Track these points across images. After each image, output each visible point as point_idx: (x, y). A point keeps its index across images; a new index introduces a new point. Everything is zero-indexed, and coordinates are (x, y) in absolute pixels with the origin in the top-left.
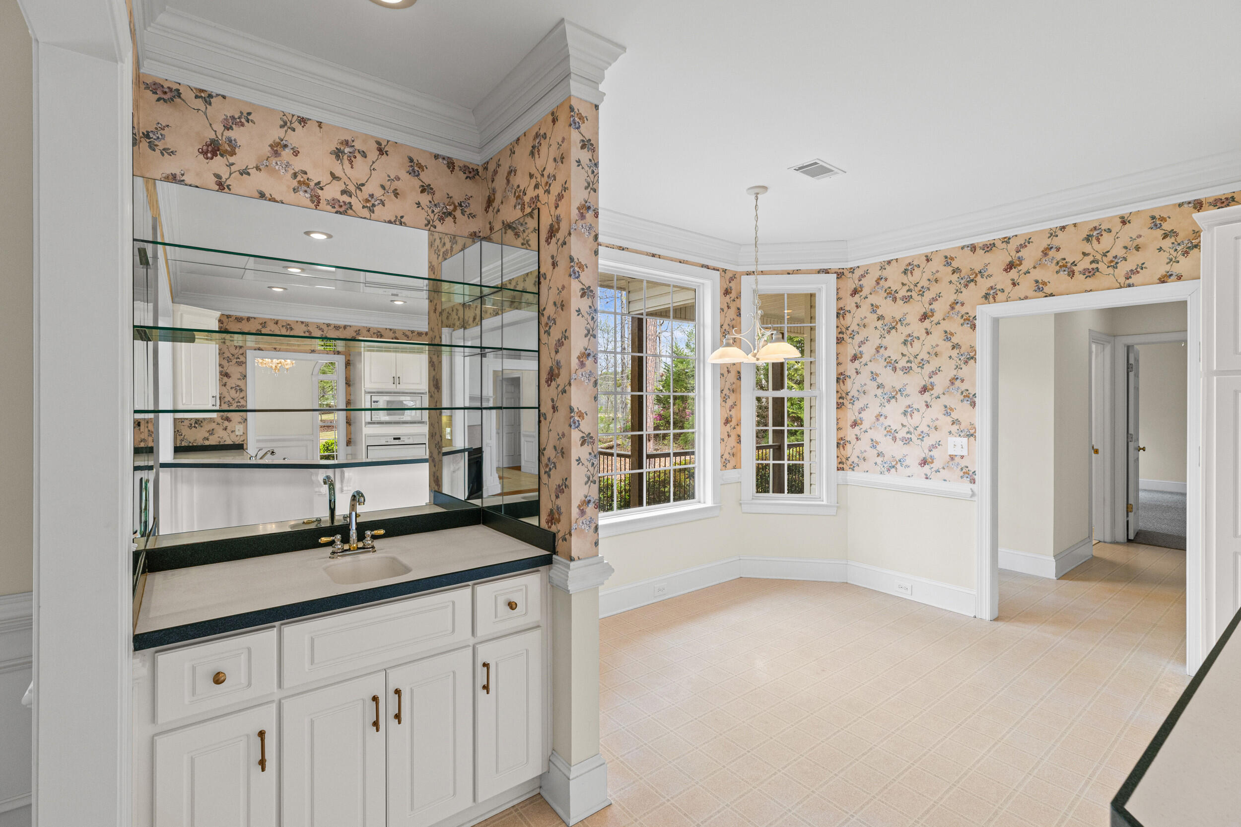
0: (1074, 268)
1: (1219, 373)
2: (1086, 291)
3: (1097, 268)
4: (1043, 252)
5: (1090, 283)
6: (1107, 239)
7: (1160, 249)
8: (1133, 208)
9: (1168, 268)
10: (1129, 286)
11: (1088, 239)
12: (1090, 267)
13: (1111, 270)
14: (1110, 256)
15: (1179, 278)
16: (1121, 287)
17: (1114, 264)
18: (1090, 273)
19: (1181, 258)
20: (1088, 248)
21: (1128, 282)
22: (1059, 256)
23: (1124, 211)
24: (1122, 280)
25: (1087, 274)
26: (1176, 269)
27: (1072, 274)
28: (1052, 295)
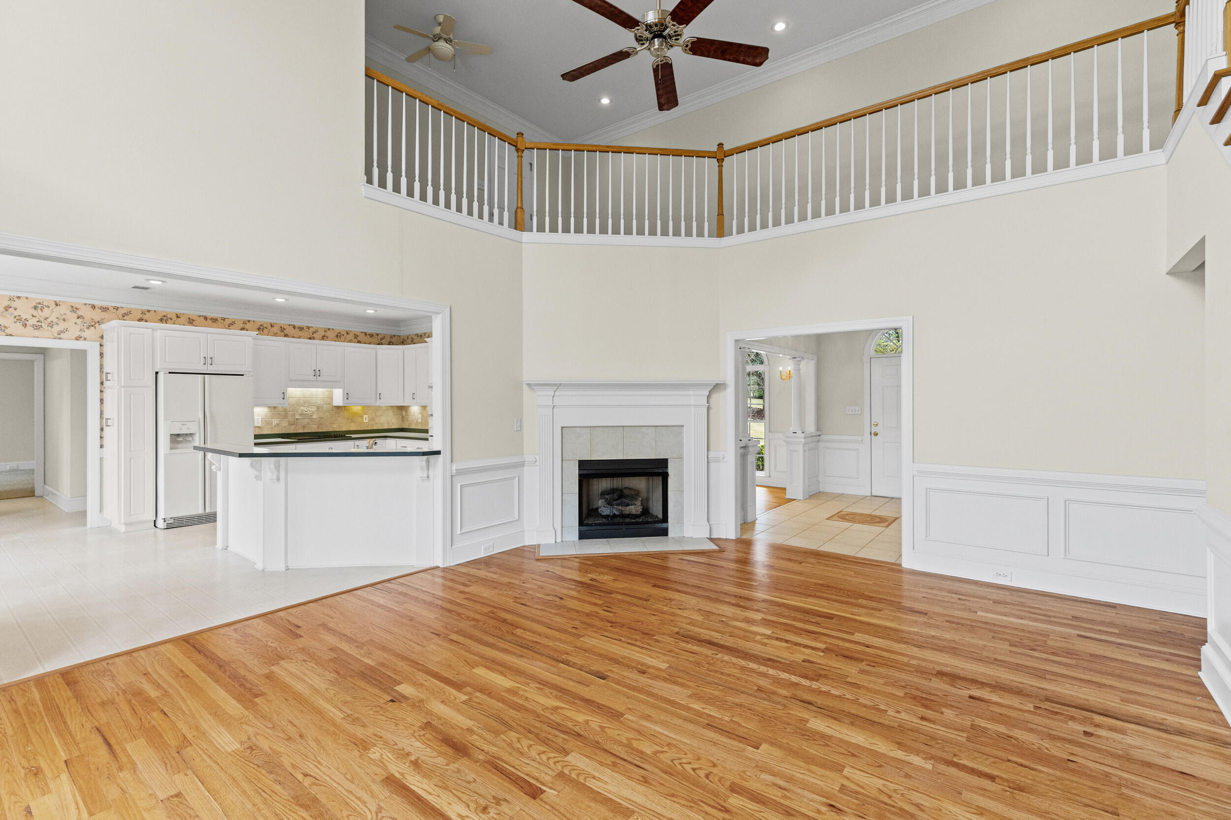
0: (27, 322)
1: (123, 387)
2: (34, 337)
3: (41, 326)
4: (5, 308)
5: (37, 333)
6: (46, 312)
7: (76, 323)
8: (62, 299)
9: (79, 333)
10: (60, 339)
11: (35, 308)
12: (37, 324)
13: (49, 328)
14: (49, 320)
15: (85, 339)
16: (55, 338)
17: (51, 325)
18: (37, 327)
19: (86, 330)
20: (35, 313)
21: (59, 336)
22: (16, 313)
23: (57, 299)
24: (56, 335)
25: (35, 327)
26: (84, 335)
27: (25, 325)
28: (11, 335)
